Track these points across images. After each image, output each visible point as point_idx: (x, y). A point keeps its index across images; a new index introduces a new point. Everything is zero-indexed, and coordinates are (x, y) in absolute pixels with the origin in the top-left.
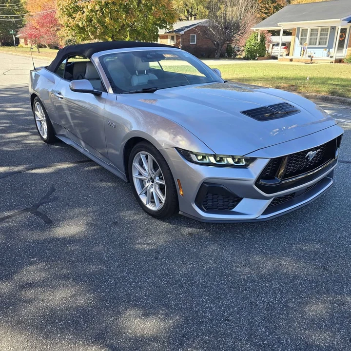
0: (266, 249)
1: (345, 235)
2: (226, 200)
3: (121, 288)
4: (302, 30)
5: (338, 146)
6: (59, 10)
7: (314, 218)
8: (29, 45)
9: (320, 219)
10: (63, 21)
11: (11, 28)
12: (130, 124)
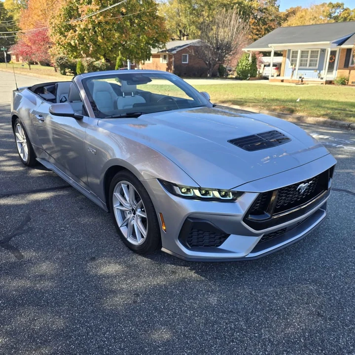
0: (255, 291)
1: (340, 274)
2: (213, 236)
3: (93, 339)
4: (293, 52)
5: (331, 176)
6: (51, 28)
7: (307, 254)
8: (21, 62)
9: (313, 255)
10: (55, 39)
11: (3, 45)
12: (112, 150)
